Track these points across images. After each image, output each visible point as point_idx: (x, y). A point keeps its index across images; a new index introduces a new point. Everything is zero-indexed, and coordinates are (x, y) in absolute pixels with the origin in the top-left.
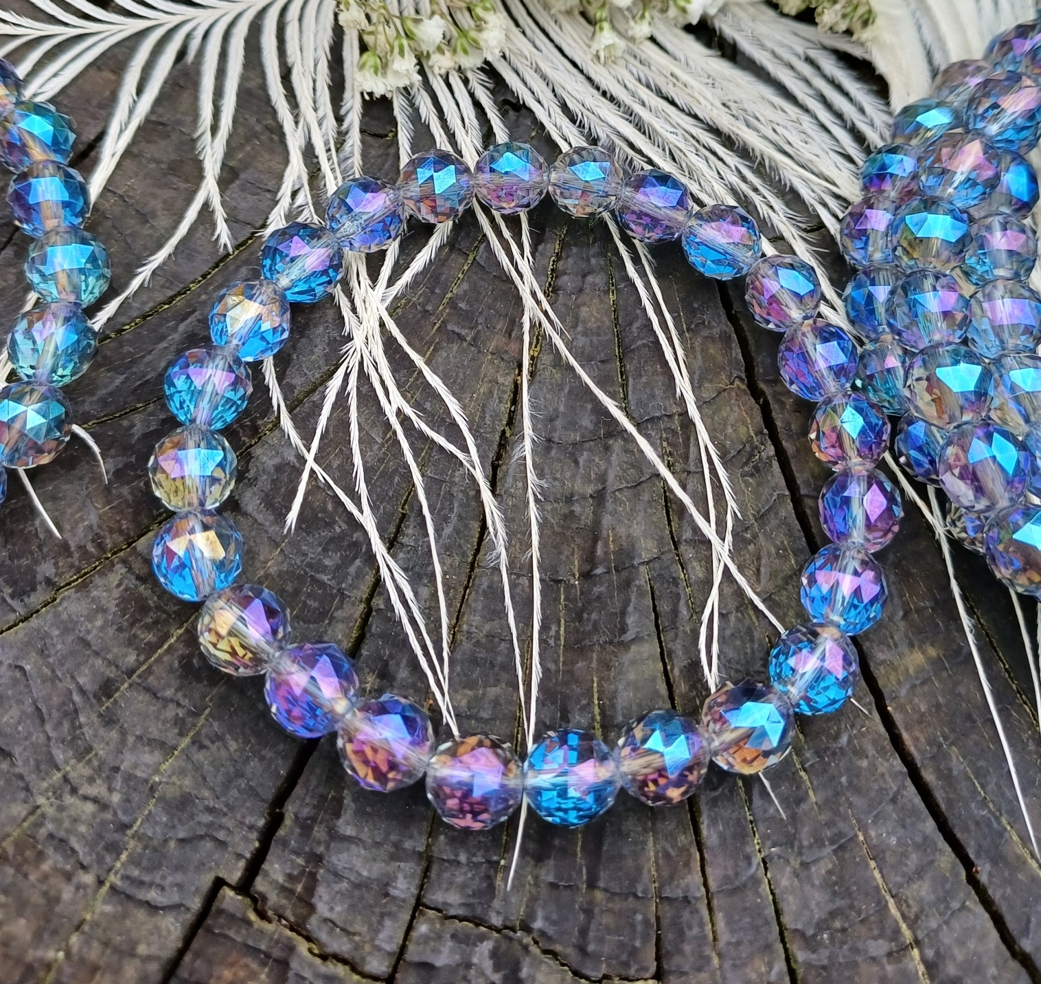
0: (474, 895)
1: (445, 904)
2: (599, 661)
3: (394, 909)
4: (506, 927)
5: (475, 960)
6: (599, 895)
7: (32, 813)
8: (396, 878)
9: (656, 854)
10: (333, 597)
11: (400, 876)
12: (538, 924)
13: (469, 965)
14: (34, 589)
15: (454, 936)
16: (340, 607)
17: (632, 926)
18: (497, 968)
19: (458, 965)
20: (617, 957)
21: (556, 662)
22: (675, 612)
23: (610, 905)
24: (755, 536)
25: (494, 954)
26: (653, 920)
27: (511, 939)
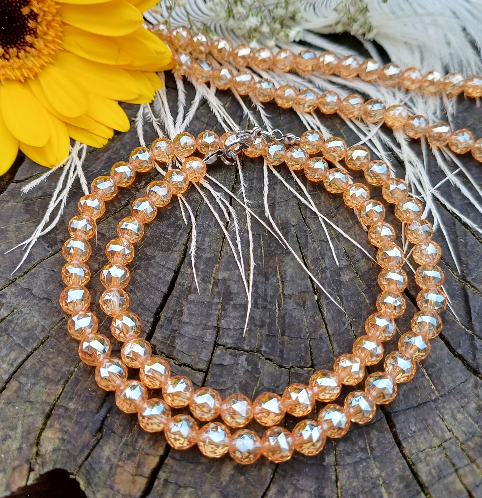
0: (237, 340)
1: (226, 343)
2: (279, 260)
3: (206, 346)
4: (251, 351)
5: (240, 362)
6: (286, 338)
7: (61, 320)
8: (206, 335)
9: (307, 324)
10: (172, 243)
11: (208, 334)
12: (263, 349)
13: (238, 364)
14: (56, 244)
15: (231, 354)
16: (175, 246)
17: (300, 348)
18: (249, 364)
19: (233, 364)
20: (296, 359)
21: (262, 261)
22: (307, 241)
23: (291, 342)
24: (335, 215)
25: (247, 360)
26: (308, 346)
27: (253, 355)
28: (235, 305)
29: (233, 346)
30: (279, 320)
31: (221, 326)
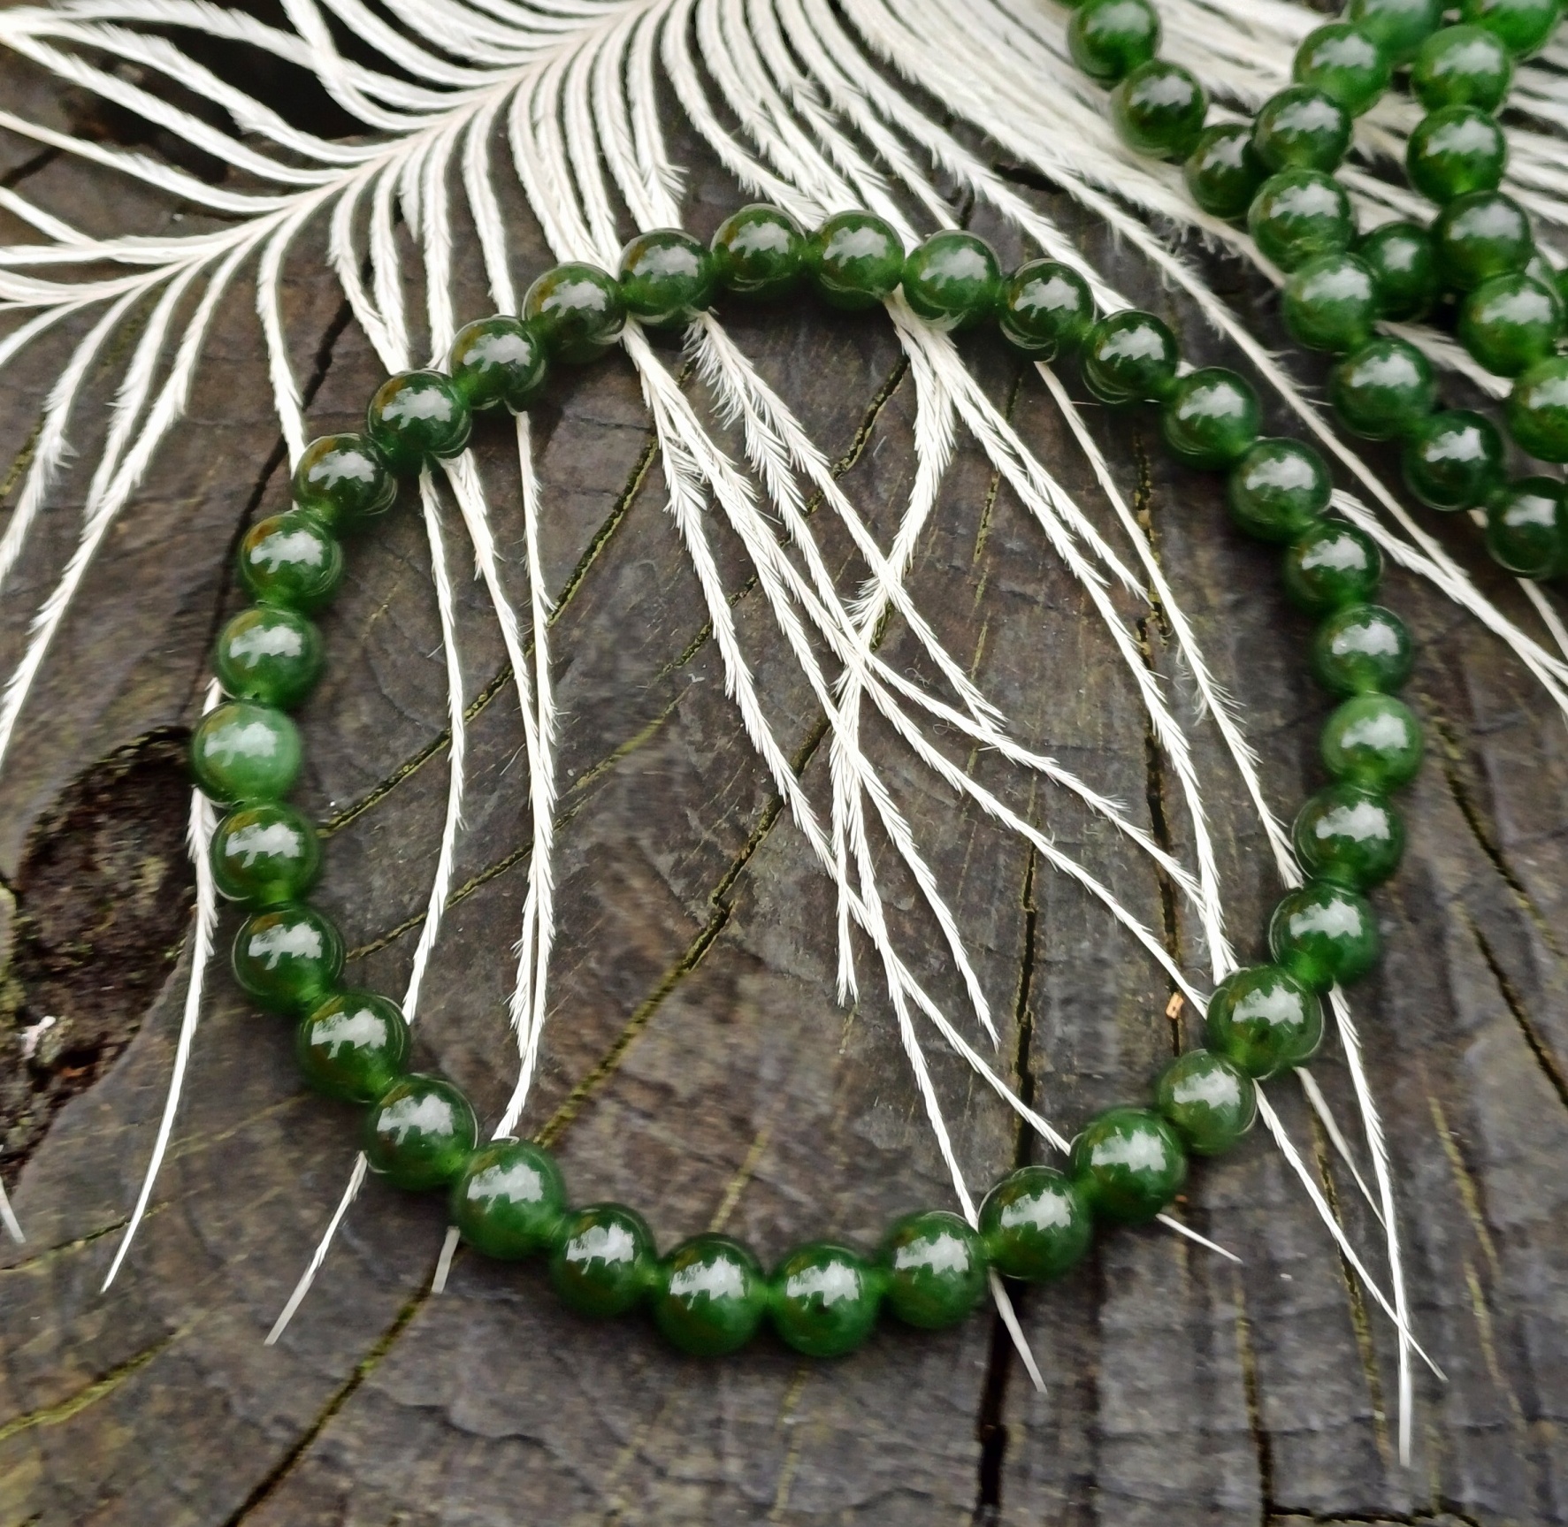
28: (1303, 1315)
29: (1341, 1505)
30: (1500, 1354)
31: (1270, 1424)
